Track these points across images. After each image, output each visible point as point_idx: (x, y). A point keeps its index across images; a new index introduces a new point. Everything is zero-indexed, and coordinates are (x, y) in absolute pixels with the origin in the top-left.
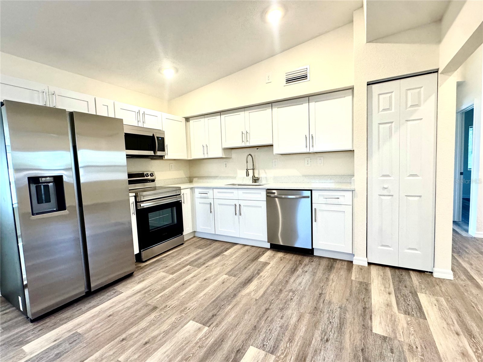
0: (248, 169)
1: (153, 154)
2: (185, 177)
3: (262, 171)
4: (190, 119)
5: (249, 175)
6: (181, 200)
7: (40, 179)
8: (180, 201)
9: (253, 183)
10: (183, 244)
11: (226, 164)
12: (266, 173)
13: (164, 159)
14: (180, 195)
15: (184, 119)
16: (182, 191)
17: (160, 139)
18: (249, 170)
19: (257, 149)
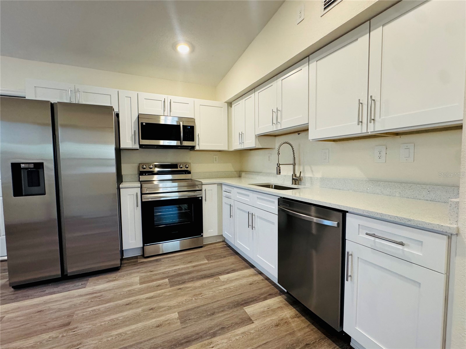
0: (280, 164)
1: (179, 144)
2: (234, 170)
3: (307, 168)
4: (232, 103)
5: (280, 172)
6: (202, 197)
7: (21, 164)
8: (199, 197)
9: (292, 184)
10: (201, 247)
11: (269, 156)
12: (312, 171)
13: (195, 150)
14: (201, 190)
15: (226, 104)
16: (204, 187)
17: (189, 127)
18: (280, 166)
19: (299, 134)
